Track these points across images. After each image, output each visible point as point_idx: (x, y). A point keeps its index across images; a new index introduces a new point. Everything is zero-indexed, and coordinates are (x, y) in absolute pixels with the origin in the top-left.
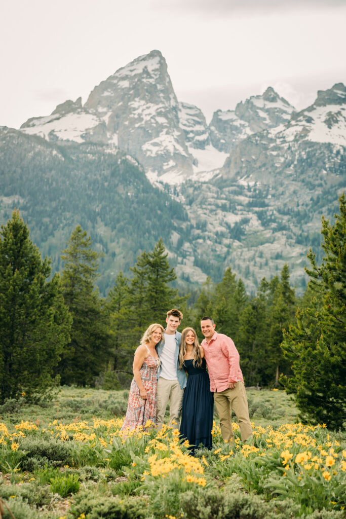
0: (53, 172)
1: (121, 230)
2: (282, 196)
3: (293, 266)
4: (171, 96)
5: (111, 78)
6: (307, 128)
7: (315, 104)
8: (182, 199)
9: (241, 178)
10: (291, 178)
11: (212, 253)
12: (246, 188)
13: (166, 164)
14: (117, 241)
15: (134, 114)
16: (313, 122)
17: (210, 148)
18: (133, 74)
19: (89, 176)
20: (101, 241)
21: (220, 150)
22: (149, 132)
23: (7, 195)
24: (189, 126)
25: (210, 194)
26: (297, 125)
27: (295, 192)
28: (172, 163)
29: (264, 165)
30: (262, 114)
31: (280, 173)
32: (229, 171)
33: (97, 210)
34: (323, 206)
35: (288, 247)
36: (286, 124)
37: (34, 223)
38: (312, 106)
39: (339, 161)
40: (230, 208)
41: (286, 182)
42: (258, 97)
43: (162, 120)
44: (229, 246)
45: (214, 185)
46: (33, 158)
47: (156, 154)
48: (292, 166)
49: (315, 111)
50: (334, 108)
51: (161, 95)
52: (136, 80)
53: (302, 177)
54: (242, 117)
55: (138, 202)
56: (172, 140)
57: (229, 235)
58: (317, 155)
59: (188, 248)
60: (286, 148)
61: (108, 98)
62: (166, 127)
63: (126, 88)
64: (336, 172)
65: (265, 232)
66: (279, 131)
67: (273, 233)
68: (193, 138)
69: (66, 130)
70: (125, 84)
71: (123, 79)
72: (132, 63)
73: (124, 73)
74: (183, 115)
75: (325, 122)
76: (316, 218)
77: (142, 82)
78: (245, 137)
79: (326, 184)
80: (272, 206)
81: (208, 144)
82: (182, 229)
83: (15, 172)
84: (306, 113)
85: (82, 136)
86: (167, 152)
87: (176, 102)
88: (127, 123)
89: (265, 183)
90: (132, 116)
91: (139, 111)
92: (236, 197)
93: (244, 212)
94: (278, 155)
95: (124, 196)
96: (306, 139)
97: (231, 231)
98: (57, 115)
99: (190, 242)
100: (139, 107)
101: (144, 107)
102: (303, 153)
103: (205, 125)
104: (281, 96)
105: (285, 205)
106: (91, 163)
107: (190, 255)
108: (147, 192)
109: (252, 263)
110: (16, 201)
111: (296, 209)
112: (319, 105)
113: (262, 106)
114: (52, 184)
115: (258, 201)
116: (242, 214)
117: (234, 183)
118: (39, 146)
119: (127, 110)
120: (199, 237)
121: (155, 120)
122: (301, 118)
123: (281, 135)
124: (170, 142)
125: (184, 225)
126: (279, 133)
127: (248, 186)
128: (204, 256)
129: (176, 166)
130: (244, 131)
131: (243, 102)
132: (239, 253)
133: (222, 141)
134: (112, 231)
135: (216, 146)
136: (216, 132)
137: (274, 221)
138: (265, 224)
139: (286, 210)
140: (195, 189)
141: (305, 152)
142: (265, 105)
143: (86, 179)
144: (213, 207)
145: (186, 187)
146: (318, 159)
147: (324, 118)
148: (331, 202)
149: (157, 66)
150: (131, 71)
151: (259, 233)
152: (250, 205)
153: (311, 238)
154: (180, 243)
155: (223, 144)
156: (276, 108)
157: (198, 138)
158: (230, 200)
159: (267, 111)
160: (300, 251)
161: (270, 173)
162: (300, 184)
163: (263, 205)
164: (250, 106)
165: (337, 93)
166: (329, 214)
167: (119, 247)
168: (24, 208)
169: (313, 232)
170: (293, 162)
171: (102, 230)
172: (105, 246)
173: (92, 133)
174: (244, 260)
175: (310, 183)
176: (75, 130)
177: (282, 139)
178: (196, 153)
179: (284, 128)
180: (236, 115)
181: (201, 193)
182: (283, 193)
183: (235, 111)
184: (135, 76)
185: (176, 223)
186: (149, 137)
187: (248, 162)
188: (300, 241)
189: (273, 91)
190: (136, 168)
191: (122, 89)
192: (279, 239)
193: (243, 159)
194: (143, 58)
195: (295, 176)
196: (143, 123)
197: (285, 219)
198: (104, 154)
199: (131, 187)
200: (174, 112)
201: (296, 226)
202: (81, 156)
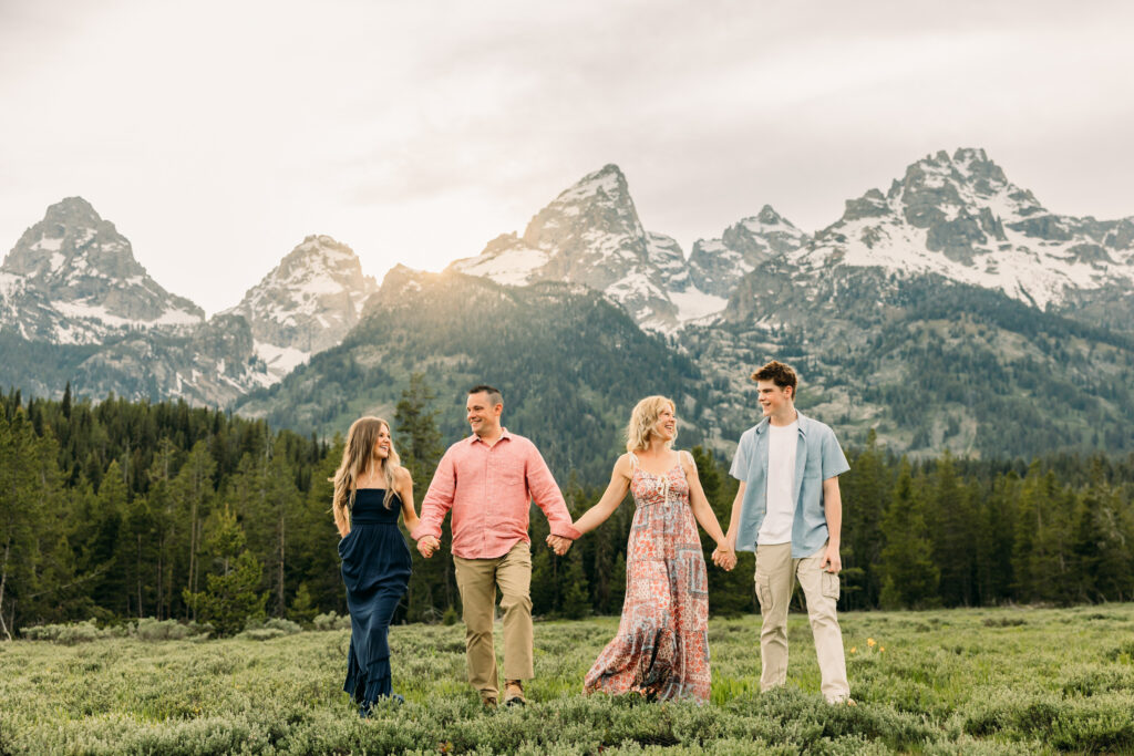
0: (507, 321)
1: (618, 394)
2: (824, 340)
3: (871, 432)
4: (636, 224)
5: (552, 204)
6: (841, 249)
7: (844, 217)
8: (684, 350)
9: (759, 320)
10: (834, 315)
11: (744, 421)
12: (770, 333)
13: (639, 312)
14: (613, 409)
15: (590, 249)
16: (846, 240)
17: (692, 289)
18: (583, 197)
19: (556, 324)
20: (591, 411)
21: (707, 292)
22: (615, 271)
23: (449, 354)
24: (662, 263)
25: (724, 343)
26: (824, 246)
27: (842, 334)
28: (647, 311)
29: (791, 300)
30: (760, 241)
31: (816, 309)
32: (738, 313)
33: (576, 369)
34: (892, 348)
35: (856, 408)
36: (809, 245)
38: (841, 221)
39: (896, 289)
41: (826, 321)
42: (752, 219)
43: (628, 254)
45: (726, 330)
46: (477, 304)
47: (625, 299)
48: (831, 300)
49: (845, 227)
50: (872, 222)
51: (624, 222)
52: (589, 204)
53: (849, 313)
54: (732, 247)
55: (632, 356)
56: (646, 281)
58: (863, 282)
59: (710, 416)
60: (817, 276)
61: (550, 231)
62: (635, 263)
63: (575, 217)
64: (895, 302)
65: (812, 389)
66: (802, 254)
67: (826, 389)
68: (668, 278)
69: (504, 273)
70: (574, 211)
71: (570, 204)
72: (580, 183)
73: (571, 196)
74: (653, 248)
75: (863, 240)
76: (885, 365)
77: (597, 207)
78: (740, 274)
79: (885, 319)
80: (811, 354)
81: (689, 285)
82: (696, 390)
83: (455, 323)
84: (835, 230)
85: (527, 279)
86: (641, 296)
87: (642, 230)
88: (581, 261)
89: (795, 324)
90: (587, 251)
91: (597, 244)
92: (759, 345)
94: (808, 286)
95: (610, 349)
96: (842, 263)
98: (490, 254)
99: (711, 407)
100: (596, 239)
101: (603, 239)
102: (843, 281)
103: (683, 260)
104: (782, 217)
105: (831, 352)
106: (555, 307)
107: (713, 426)
108: (640, 343)
110: (462, 361)
111: (848, 357)
112: (851, 219)
113: (758, 231)
114: (508, 337)
115: (790, 348)
117: (751, 327)
118: (482, 289)
119: (580, 244)
120: (721, 400)
121: (619, 255)
122: (829, 236)
123: (805, 260)
124: (642, 282)
125: (698, 385)
126: (802, 258)
127: (773, 329)
129: (654, 314)
130: (736, 264)
131: (733, 228)
133: (708, 280)
134: (604, 396)
135: (700, 287)
136: (699, 268)
137: (820, 374)
138: (809, 376)
139: (834, 356)
140: (701, 337)
141: (846, 280)
142: (762, 229)
143: (552, 328)
144: (733, 359)
145: (687, 334)
146: (867, 288)
147: (859, 235)
148: (903, 341)
149: (616, 185)
150: (580, 193)
151: (804, 392)
152: (782, 354)
153: (884, 393)
154: (699, 410)
155: (709, 284)
156: (777, 233)
157: (674, 277)
158: (753, 349)
159: (767, 236)
160: (874, 411)
161: (801, 310)
162: (846, 322)
163: (800, 353)
164: (742, 231)
165: (871, 203)
166: (903, 358)
167: (618, 418)
168: (476, 371)
169: (884, 384)
170: (830, 293)
171: (588, 395)
172: (598, 417)
173: (540, 273)
175: (863, 319)
176: (517, 271)
177: (806, 266)
178: (675, 298)
179: (806, 252)
180: (726, 245)
181: (709, 342)
182: (825, 336)
183: (723, 240)
184: (587, 199)
185: (687, 383)
186: (613, 277)
187: (762, 298)
188: (870, 397)
189: (772, 210)
190: (620, 312)
191: (571, 218)
192: (837, 397)
193: (757, 296)
194: (594, 175)
195: (837, 312)
196: (603, 259)
197: (835, 370)
198: (570, 296)
199: (617, 336)
200: (642, 245)
201: (856, 378)
202: (540, 299)
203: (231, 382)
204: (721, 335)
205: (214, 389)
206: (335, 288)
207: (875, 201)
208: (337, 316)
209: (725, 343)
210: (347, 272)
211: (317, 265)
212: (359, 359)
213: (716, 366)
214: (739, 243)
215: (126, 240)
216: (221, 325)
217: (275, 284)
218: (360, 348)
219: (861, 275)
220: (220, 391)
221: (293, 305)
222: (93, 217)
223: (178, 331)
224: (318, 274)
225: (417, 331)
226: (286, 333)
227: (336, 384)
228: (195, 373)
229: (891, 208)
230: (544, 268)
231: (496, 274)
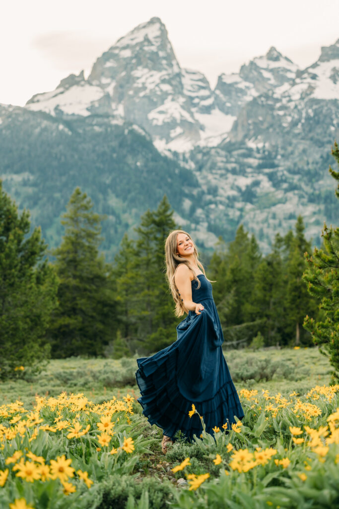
0: (61, 147)
1: (133, 201)
2: (291, 156)
3: (307, 224)
4: (174, 62)
5: (112, 48)
6: (313, 85)
7: (319, 60)
8: (191, 165)
9: (250, 140)
11: (225, 218)
12: (255, 150)
13: (172, 131)
14: (129, 211)
15: (138, 83)
16: (317, 78)
17: (216, 112)
18: (134, 42)
19: (97, 148)
20: (113, 213)
21: (227, 113)
22: (155, 100)
24: (194, 92)
25: (219, 159)
26: (302, 83)
27: (304, 151)
28: (179, 130)
29: (271, 126)
30: (266, 75)
31: (288, 133)
32: (237, 135)
33: (107, 182)
35: (301, 207)
36: (291, 82)
37: (45, 199)
38: (316, 63)
40: (240, 171)
41: (294, 141)
42: (261, 57)
43: (166, 87)
44: (241, 210)
45: (223, 149)
46: (40, 134)
47: (164, 122)
48: (299, 126)
49: (319, 67)
51: (164, 62)
52: (138, 48)
53: (311, 135)
54: (246, 79)
55: (147, 171)
57: (241, 199)
58: (324, 111)
59: (201, 214)
60: (293, 107)
61: (111, 68)
62: (171, 94)
63: (128, 58)
65: (276, 193)
66: (284, 90)
67: (285, 193)
68: (198, 104)
69: (71, 104)
70: (127, 53)
71: (125, 48)
72: (132, 32)
73: (125, 42)
74: (187, 81)
75: (330, 78)
77: (143, 50)
78: (250, 99)
80: (281, 166)
81: (214, 108)
82: (193, 195)
83: (23, 149)
84: (311, 70)
85: (87, 109)
86: (174, 120)
87: (179, 68)
88: (131, 93)
89: (274, 144)
90: (135, 85)
91: (142, 80)
92: (245, 160)
93: (255, 175)
94: (285, 115)
95: (133, 167)
96: (312, 96)
97: (243, 194)
98: (61, 90)
99: (203, 208)
100: (142, 76)
101: (148, 75)
103: (210, 89)
104: (284, 55)
105: (295, 164)
106: (98, 135)
107: (203, 221)
108: (156, 161)
109: (266, 225)
110: (26, 178)
111: (306, 168)
112: (324, 61)
113: (265, 66)
114: (60, 159)
115: (268, 162)
116: (253, 176)
117: (243, 146)
118: (45, 122)
119: (130, 79)
120: (211, 202)
121: (159, 87)
122: (306, 75)
123: (286, 94)
124: (176, 109)
125: (195, 192)
126: (284, 92)
127: (257, 148)
128: (218, 221)
129: (184, 133)
130: (249, 92)
131: (247, 64)
132: (252, 216)
133: (228, 105)
134: (124, 202)
135: (222, 110)
136: (221, 96)
137: (285, 181)
138: (276, 184)
139: (296, 169)
140: (204, 154)
141: (313, 110)
142: (268, 65)
143: (94, 151)
144: (223, 172)
145: (195, 153)
146: (325, 116)
147: (329, 73)
149: (158, 33)
150: (132, 40)
151: (271, 195)
152: (260, 167)
153: (323, 196)
154: (193, 210)
155: (229, 108)
156: (279, 68)
157: (203, 103)
158: (239, 163)
159: (272, 71)
160: (313, 210)
161: (278, 133)
162: (308, 142)
163: (273, 166)
164: (253, 67)
167: (132, 218)
168: (35, 185)
169: (324, 189)
170: (299, 120)
171: (114, 202)
172: (118, 217)
173: (97, 105)
174: (258, 223)
175: (319, 140)
176: (80, 103)
177: (287, 99)
178: (202, 118)
179: (289, 87)
180: (241, 77)
181: (210, 158)
182: (292, 153)
183: (240, 73)
184: (137, 44)
185: (186, 190)
186: (154, 105)
187: (255, 124)
188: (312, 200)
189: (276, 50)
190: (144, 138)
191: (125, 59)
192: (291, 199)
193: (250, 122)
194: (143, 25)
195: (303, 134)
196: (148, 91)
197: (296, 178)
198: (111, 126)
199: (140, 156)
200: (178, 79)
201: (307, 185)
202: (88, 128)
204: (218, 153)
213: (210, 177)
214: (251, 75)
219: (322, 107)
230: (99, 100)
231: (65, 105)
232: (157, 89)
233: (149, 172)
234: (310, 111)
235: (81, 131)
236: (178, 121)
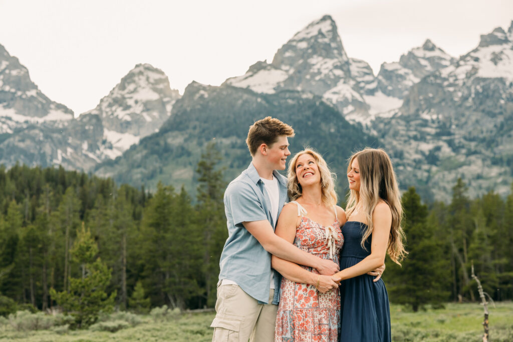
2: (465, 126)
3: (496, 184)
4: (343, 53)
5: (290, 41)
6: (476, 67)
7: (479, 46)
8: (374, 133)
9: (423, 112)
10: (472, 109)
11: (413, 179)
12: (430, 121)
13: (345, 109)
15: (314, 69)
16: (480, 61)
17: (379, 94)
18: (309, 36)
19: (293, 117)
22: (329, 83)
23: (226, 136)
24: (360, 77)
26: (466, 65)
27: (477, 122)
28: (350, 108)
29: (443, 100)
30: (423, 62)
31: (460, 106)
32: (409, 109)
35: (486, 170)
38: (477, 48)
40: (422, 138)
41: (467, 113)
42: (418, 48)
43: (338, 72)
44: (428, 171)
45: (401, 120)
46: (243, 105)
47: (337, 101)
48: (470, 100)
49: (480, 52)
50: (497, 48)
51: (335, 52)
52: (313, 41)
53: (481, 108)
54: (405, 66)
56: (350, 89)
57: (426, 161)
58: (492, 87)
60: (461, 84)
61: (289, 58)
62: (342, 78)
63: (304, 48)
65: (458, 157)
66: (451, 70)
67: (467, 157)
68: (364, 87)
69: (260, 85)
70: (303, 45)
71: (301, 41)
72: (307, 28)
73: (301, 36)
74: (354, 69)
75: (491, 60)
76: (506, 141)
77: (318, 42)
78: (410, 84)
79: (505, 110)
80: (457, 134)
81: (377, 91)
83: (229, 117)
84: (473, 54)
85: (274, 89)
86: (346, 100)
87: (347, 58)
88: (308, 77)
89: (446, 116)
90: (312, 71)
91: (318, 66)
92: (423, 129)
93: (436, 141)
94: (455, 91)
95: (327, 133)
96: (477, 75)
97: (427, 158)
98: (250, 73)
100: (317, 63)
101: (323, 62)
103: (373, 75)
104: (437, 46)
105: (470, 133)
106: (293, 106)
108: (346, 129)
110: (234, 141)
111: (481, 136)
112: (483, 47)
113: (422, 55)
115: (444, 131)
116: (433, 143)
117: (418, 118)
118: (246, 96)
119: (307, 66)
121: (332, 72)
122: (468, 58)
123: (452, 74)
126: (451, 73)
127: (432, 119)
128: (407, 181)
129: (355, 110)
130: (408, 77)
131: (406, 54)
132: (441, 176)
133: (390, 88)
135: (384, 92)
136: (384, 81)
137: (463, 147)
138: (456, 149)
139: (472, 136)
140: (386, 124)
141: (481, 86)
142: (425, 55)
144: (406, 138)
145: (377, 123)
146: (494, 92)
147: (489, 57)
149: (330, 28)
151: (452, 159)
152: (438, 136)
153: (505, 159)
155: (390, 91)
156: (434, 57)
157: (368, 87)
158: (419, 131)
159: (429, 59)
161: (450, 107)
162: (480, 114)
163: (449, 134)
164: (412, 56)
165: (496, 37)
170: (470, 95)
173: (282, 85)
174: (448, 182)
175: (491, 112)
176: (268, 84)
177: (454, 78)
178: (368, 99)
179: (454, 69)
180: (401, 65)
181: (391, 127)
182: (466, 123)
183: (400, 62)
184: (312, 38)
186: (328, 87)
187: (427, 100)
188: (496, 162)
189: (431, 42)
190: (333, 109)
191: (301, 50)
192: (474, 162)
193: (421, 97)
194: (316, 22)
195: (474, 107)
196: (322, 76)
197: (473, 145)
198: (301, 99)
199: (332, 124)
200: (347, 66)
201: (487, 150)
202: (282, 101)
203: (91, 155)
204: (398, 123)
205: (81, 160)
206: (155, 96)
207: (499, 35)
208: (155, 114)
209: (401, 129)
210: (161, 86)
211: (142, 81)
212: (170, 141)
213: (395, 143)
215: (25, 68)
216: (85, 120)
217: (117, 94)
218: (170, 134)
219: (490, 84)
220: (84, 161)
221: (127, 107)
222: (6, 54)
223: (59, 124)
224: (144, 88)
225: (205, 122)
226: (124, 125)
227: (155, 156)
228: (69, 150)
229: (510, 39)
230: (285, 82)
231: (255, 86)
232: (331, 73)
233: (342, 137)
234: (478, 87)
235: (276, 103)
236: (350, 100)
